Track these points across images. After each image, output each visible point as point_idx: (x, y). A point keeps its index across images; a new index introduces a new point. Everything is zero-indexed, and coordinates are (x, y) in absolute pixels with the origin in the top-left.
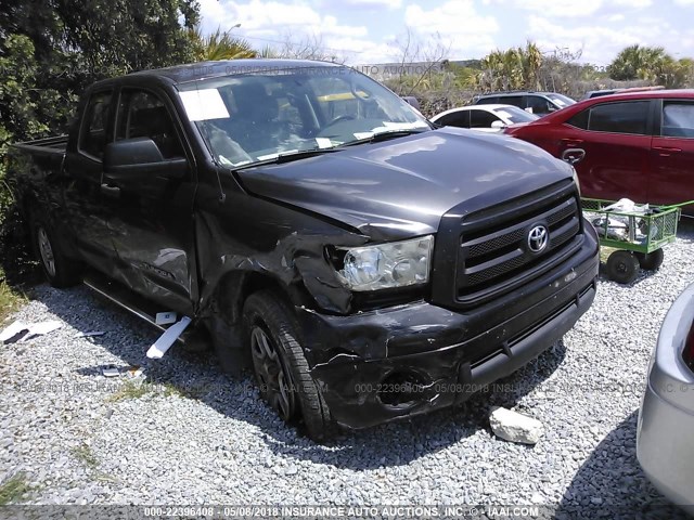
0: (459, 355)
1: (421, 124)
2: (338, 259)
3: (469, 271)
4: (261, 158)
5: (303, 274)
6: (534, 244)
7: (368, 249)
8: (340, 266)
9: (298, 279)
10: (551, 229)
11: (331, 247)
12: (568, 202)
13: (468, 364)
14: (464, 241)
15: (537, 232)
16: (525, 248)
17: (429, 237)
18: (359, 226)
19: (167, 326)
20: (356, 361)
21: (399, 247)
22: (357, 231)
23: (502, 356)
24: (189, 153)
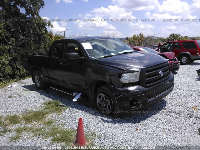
0: (146, 96)
1: (132, 50)
2: (120, 76)
3: (147, 79)
4: (100, 57)
5: (112, 80)
6: (160, 74)
7: (127, 74)
8: (120, 78)
9: (111, 81)
10: (163, 72)
11: (119, 74)
12: (167, 67)
13: (147, 99)
14: (146, 73)
15: (160, 72)
16: (158, 75)
17: (139, 72)
18: (125, 69)
19: (76, 95)
20: (124, 97)
21: (133, 74)
22: (124, 70)
23: (154, 98)
24: (85, 56)
